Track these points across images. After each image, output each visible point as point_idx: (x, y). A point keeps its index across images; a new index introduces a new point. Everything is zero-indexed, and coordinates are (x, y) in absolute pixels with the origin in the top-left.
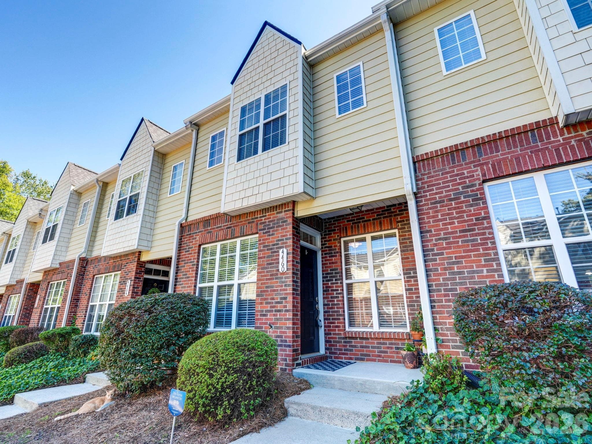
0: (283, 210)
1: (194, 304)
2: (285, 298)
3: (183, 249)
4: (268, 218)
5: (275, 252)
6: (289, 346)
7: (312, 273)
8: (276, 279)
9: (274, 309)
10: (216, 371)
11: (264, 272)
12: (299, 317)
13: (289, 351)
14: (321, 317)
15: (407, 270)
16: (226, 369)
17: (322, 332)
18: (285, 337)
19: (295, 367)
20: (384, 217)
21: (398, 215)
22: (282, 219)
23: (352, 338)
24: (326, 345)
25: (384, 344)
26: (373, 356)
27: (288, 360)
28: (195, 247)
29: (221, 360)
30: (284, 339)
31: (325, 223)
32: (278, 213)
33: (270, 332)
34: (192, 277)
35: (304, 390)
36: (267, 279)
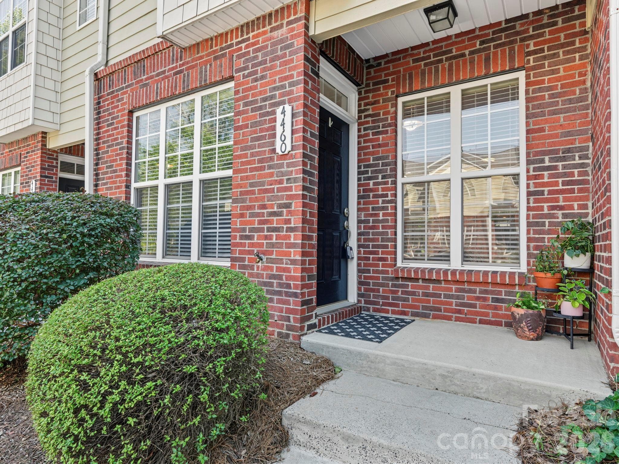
0: (285, 22)
1: (101, 214)
2: (288, 206)
3: (104, 122)
4: (253, 44)
5: (268, 113)
6: (295, 295)
7: (340, 164)
8: (270, 167)
9: (265, 226)
10: (97, 374)
11: (245, 156)
12: (315, 242)
13: (295, 303)
14: (353, 242)
15: (537, 154)
16: (124, 368)
17: (353, 268)
18: (287, 279)
19: (305, 331)
20: (496, 47)
21: (531, 37)
22: (282, 41)
23: (410, 279)
24: (359, 289)
25: (470, 291)
26: (446, 310)
27: (292, 320)
28: (122, 116)
29: (112, 345)
30: (284, 281)
31: (368, 68)
32: (273, 30)
33: (258, 267)
34: (121, 170)
35: (323, 381)
36: (252, 170)
